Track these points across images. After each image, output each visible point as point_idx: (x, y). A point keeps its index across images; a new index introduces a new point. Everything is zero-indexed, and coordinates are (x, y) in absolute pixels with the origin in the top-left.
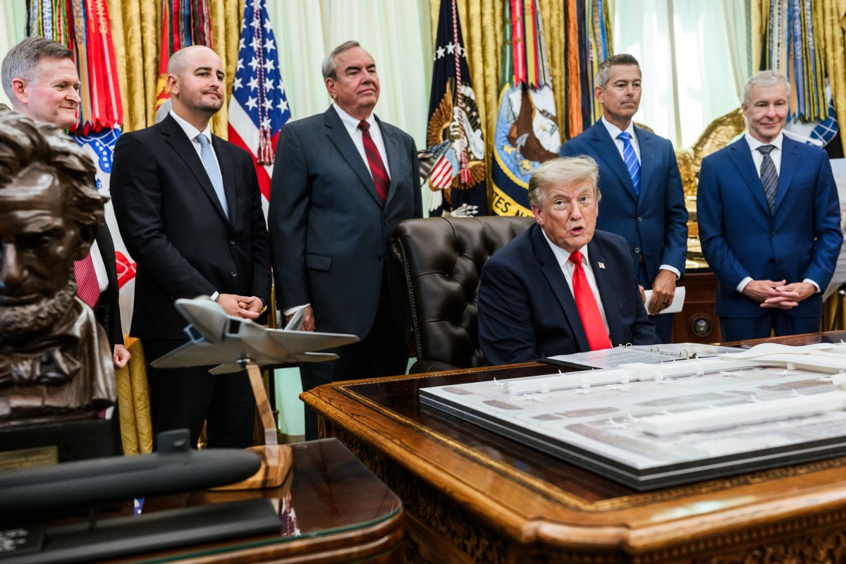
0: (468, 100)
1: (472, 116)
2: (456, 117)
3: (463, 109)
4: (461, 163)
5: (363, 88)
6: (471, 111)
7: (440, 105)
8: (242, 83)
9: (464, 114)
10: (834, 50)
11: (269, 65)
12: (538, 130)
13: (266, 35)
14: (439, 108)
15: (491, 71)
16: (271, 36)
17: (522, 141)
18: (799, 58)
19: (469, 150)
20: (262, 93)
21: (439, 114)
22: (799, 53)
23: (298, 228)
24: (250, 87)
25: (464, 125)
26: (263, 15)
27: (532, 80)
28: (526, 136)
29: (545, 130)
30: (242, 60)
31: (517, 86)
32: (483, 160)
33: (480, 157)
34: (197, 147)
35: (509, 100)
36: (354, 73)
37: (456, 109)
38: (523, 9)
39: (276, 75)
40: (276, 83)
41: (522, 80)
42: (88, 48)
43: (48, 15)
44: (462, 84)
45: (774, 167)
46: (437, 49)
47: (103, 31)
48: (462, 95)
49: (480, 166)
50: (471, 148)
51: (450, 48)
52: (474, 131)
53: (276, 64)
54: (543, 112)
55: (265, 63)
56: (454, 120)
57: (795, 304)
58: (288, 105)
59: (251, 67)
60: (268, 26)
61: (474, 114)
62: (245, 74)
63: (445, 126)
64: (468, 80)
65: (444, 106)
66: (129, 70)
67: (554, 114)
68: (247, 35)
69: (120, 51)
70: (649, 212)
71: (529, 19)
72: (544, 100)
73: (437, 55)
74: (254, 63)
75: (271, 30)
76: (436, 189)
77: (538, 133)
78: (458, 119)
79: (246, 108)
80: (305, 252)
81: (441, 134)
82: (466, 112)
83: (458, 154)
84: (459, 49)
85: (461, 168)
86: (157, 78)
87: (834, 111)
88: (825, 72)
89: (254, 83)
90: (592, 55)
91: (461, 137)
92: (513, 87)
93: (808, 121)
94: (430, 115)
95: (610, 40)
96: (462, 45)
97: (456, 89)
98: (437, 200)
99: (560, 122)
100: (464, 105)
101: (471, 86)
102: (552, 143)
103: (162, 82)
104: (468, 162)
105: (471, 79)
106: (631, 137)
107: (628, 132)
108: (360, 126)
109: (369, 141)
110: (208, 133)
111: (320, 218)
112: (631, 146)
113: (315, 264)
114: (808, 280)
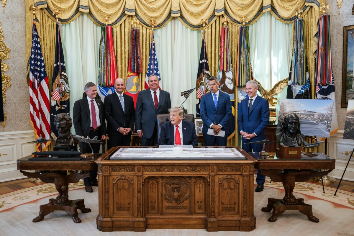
0: (207, 74)
3: (206, 77)
4: (204, 92)
5: (153, 85)
8: (149, 72)
9: (206, 78)
10: (312, 63)
12: (227, 83)
13: (155, 59)
14: (200, 77)
15: (217, 66)
16: (156, 59)
17: (222, 86)
18: (298, 66)
19: (207, 88)
21: (199, 79)
22: (298, 64)
23: (140, 114)
24: (150, 73)
26: (155, 54)
27: (225, 69)
28: (223, 85)
29: (229, 83)
30: (149, 66)
34: (120, 98)
35: (219, 75)
37: (204, 77)
38: (224, 50)
39: (157, 69)
40: (157, 71)
41: (222, 69)
42: (110, 68)
43: (103, 61)
44: (206, 70)
45: (252, 104)
46: (200, 61)
47: (114, 63)
48: (206, 73)
51: (203, 61)
53: (157, 67)
54: (229, 78)
55: (154, 66)
57: (249, 139)
58: (160, 77)
60: (156, 57)
62: (149, 69)
63: (201, 82)
64: (207, 69)
66: (122, 70)
67: (232, 79)
68: (150, 60)
69: (119, 66)
70: (219, 113)
71: (225, 53)
72: (229, 75)
73: (200, 63)
74: (152, 67)
75: (156, 58)
76: (197, 99)
77: (227, 84)
78: (204, 80)
80: (141, 119)
81: (200, 84)
83: (203, 90)
84: (206, 61)
85: (204, 93)
86: (128, 72)
87: (309, 81)
88: (307, 70)
89: (151, 72)
90: (242, 63)
91: (205, 85)
92: (220, 71)
93: (299, 85)
94: (197, 79)
95: (249, 58)
96: (207, 60)
97: (204, 72)
98: (198, 101)
99: (234, 81)
100: (207, 76)
101: (209, 71)
102: (231, 86)
103: (128, 73)
104: (207, 92)
105: (210, 69)
106: (217, 95)
107: (216, 94)
108: (154, 92)
109: (155, 96)
110: (122, 95)
111: (144, 112)
112: (216, 97)
113: (143, 122)
114: (254, 133)
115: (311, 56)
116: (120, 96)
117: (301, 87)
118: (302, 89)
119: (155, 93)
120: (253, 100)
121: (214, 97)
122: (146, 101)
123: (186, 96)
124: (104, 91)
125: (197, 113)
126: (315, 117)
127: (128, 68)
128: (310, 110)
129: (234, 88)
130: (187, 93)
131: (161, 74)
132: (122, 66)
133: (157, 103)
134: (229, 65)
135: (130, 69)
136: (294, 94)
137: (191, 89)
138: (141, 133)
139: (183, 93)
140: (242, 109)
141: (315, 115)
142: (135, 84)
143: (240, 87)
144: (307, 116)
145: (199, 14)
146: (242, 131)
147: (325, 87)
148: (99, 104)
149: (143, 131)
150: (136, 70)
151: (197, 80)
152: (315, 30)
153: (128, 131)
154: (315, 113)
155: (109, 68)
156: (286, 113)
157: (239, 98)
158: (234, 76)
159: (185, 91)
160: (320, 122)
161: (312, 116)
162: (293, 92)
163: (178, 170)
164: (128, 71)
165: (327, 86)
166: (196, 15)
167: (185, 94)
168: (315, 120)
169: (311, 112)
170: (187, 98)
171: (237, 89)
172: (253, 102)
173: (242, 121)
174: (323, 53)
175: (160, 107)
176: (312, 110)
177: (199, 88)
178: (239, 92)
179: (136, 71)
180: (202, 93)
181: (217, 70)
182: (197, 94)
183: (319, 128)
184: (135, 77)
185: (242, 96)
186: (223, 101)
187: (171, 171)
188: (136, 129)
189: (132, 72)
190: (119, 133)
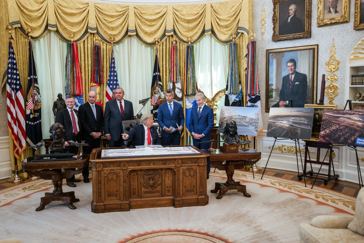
0: (160, 85)
5: (118, 96)
6: (161, 88)
8: (109, 82)
9: (159, 88)
11: (115, 78)
13: (115, 72)
14: (153, 87)
15: (168, 77)
16: (116, 72)
18: (233, 80)
20: (113, 84)
22: (233, 78)
23: (108, 120)
25: (159, 91)
26: (114, 67)
27: (175, 81)
29: (178, 92)
30: (109, 77)
32: (164, 99)
33: (163, 98)
35: (170, 85)
36: (117, 93)
37: (157, 87)
38: (174, 64)
39: (117, 80)
40: (117, 82)
41: (173, 81)
42: (77, 80)
43: (69, 74)
45: (201, 112)
46: (154, 73)
47: (80, 76)
50: (161, 96)
51: (156, 73)
52: (162, 92)
53: (117, 78)
54: (178, 88)
55: (114, 78)
57: (199, 139)
60: (115, 70)
62: (110, 80)
63: (155, 91)
64: (160, 80)
65: (155, 87)
66: (85, 81)
68: (111, 72)
69: (83, 78)
70: (174, 119)
71: (175, 67)
72: (178, 85)
73: (153, 75)
74: (112, 78)
76: (152, 105)
77: (176, 93)
78: (157, 90)
79: (110, 88)
80: (109, 125)
81: (154, 93)
82: (160, 88)
83: (157, 98)
84: (158, 74)
86: (91, 83)
87: (242, 92)
88: (240, 83)
89: (112, 82)
90: (189, 76)
91: (158, 94)
92: (171, 82)
93: (234, 94)
94: (151, 88)
95: (194, 72)
96: (160, 73)
97: (157, 83)
98: (152, 108)
99: (182, 90)
101: (161, 82)
102: (180, 95)
103: (92, 84)
104: (160, 99)
105: (162, 80)
106: (172, 105)
107: (171, 103)
108: (120, 102)
109: (121, 105)
110: (94, 105)
111: (112, 119)
112: (171, 107)
113: (110, 127)
114: (203, 134)
115: (243, 72)
116: (92, 106)
117: (236, 96)
118: (236, 98)
119: (121, 102)
120: (201, 108)
121: (169, 106)
122: (113, 109)
126: (246, 121)
127: (91, 79)
128: (242, 115)
129: (182, 96)
130: (145, 102)
131: (120, 85)
132: (85, 77)
133: (123, 111)
134: (178, 78)
135: (93, 80)
136: (230, 102)
137: (146, 98)
139: (141, 101)
141: (246, 119)
142: (98, 93)
143: (187, 95)
144: (241, 120)
145: (152, 33)
146: (193, 133)
147: (253, 97)
148: (77, 113)
149: (111, 135)
151: (151, 90)
152: (245, 52)
153: (99, 135)
154: (246, 118)
155: (75, 80)
156: (225, 118)
157: (186, 105)
158: (183, 86)
159: (142, 100)
160: (250, 124)
161: (244, 120)
162: (230, 100)
163: (153, 164)
164: (91, 81)
165: (255, 96)
166: (150, 34)
167: (143, 102)
168: (246, 122)
169: (243, 117)
170: (144, 105)
171: (184, 97)
172: (201, 110)
173: (193, 124)
174: (252, 70)
175: (125, 114)
176: (245, 116)
177: (153, 96)
178: (187, 99)
179: (98, 82)
180: (156, 100)
181: (168, 81)
182: (151, 102)
183: (250, 129)
185: (189, 103)
186: (177, 109)
187: (148, 165)
188: (105, 133)
189: (95, 83)
190: (92, 137)
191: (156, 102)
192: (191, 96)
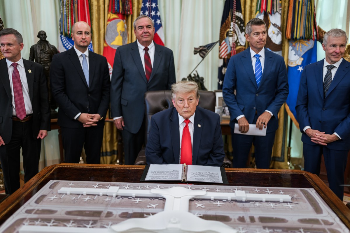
0: (238, 18)
1: (241, 26)
2: (231, 27)
3: (236, 23)
4: (231, 48)
5: (144, 34)
6: (241, 24)
7: (226, 21)
8: (143, 12)
9: (236, 25)
11: (154, 5)
12: (270, 34)
14: (225, 22)
15: (254, 4)
19: (237, 41)
21: (225, 25)
25: (236, 30)
27: (269, 10)
29: (274, 33)
30: (143, 4)
31: (262, 13)
32: (245, 46)
33: (243, 44)
34: (81, 59)
36: (141, 28)
37: (232, 23)
39: (156, 9)
40: (156, 13)
41: (264, 10)
42: (78, 5)
44: (237, 11)
45: (332, 76)
48: (236, 15)
49: (242, 48)
50: (240, 40)
52: (241, 32)
53: (156, 4)
54: (274, 25)
55: (152, 4)
56: (231, 28)
57: (326, 144)
58: (161, 22)
59: (146, 6)
61: (242, 25)
62: (144, 9)
63: (227, 30)
64: (239, 9)
65: (228, 21)
66: (99, 10)
67: (280, 26)
70: (262, 92)
74: (148, 5)
76: (221, 58)
78: (233, 28)
80: (120, 97)
81: (226, 34)
82: (238, 24)
83: (231, 43)
85: (231, 50)
86: (108, 13)
89: (147, 13)
91: (234, 36)
92: (260, 13)
94: (221, 25)
97: (233, 14)
98: (221, 63)
99: (282, 29)
100: (237, 21)
101: (241, 12)
102: (277, 39)
103: (109, 15)
104: (236, 47)
105: (243, 9)
106: (260, 56)
107: (260, 53)
108: (144, 49)
109: (147, 56)
111: (126, 85)
112: (259, 61)
113: (124, 103)
114: (335, 134)
116: (81, 55)
119: (146, 49)
120: (334, 67)
121: (254, 61)
122: (128, 65)
123: (202, 55)
124: (69, 44)
125: (219, 81)
127: (109, 6)
129: (282, 42)
130: (204, 50)
131: (162, 18)
132: (98, 2)
133: (149, 70)
134: (275, 3)
135: (112, 9)
137: (210, 42)
138: (121, 122)
139: (197, 49)
140: (306, 84)
142: (119, 33)
143: (293, 40)
146: (308, 127)
148: (30, 71)
149: (124, 119)
150: (121, 10)
151: (221, 28)
153: (95, 120)
155: (76, 5)
157: (290, 58)
158: (284, 20)
159: (201, 47)
164: (109, 11)
167: (200, 52)
170: (203, 58)
171: (286, 43)
172: (334, 72)
173: (306, 106)
175: (155, 76)
177: (224, 41)
178: (291, 48)
179: (121, 12)
180: (229, 48)
181: (254, 12)
182: (220, 51)
184: (120, 21)
185: (295, 55)
189: (115, 13)
190: (79, 123)
191: (228, 53)
192: (302, 41)
